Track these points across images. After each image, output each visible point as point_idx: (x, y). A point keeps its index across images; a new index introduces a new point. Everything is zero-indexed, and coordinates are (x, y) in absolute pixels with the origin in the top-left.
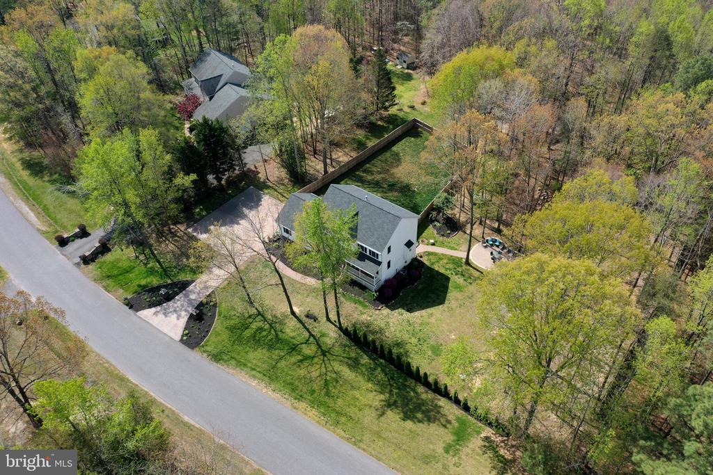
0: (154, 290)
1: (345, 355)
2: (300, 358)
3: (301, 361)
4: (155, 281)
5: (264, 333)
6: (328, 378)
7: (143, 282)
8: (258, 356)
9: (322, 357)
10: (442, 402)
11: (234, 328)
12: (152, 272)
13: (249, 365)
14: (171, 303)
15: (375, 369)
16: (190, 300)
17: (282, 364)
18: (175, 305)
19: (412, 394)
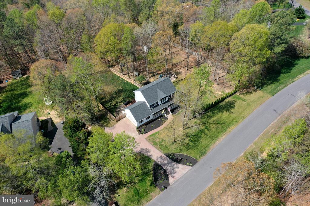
0: (156, 178)
1: (206, 118)
2: (206, 130)
3: (208, 129)
5: (192, 139)
6: (217, 123)
8: (204, 141)
9: (206, 124)
10: (227, 100)
11: (188, 148)
12: (142, 180)
13: (208, 144)
14: (168, 171)
15: (212, 112)
16: (167, 163)
17: (209, 134)
18: (170, 169)
19: (223, 106)
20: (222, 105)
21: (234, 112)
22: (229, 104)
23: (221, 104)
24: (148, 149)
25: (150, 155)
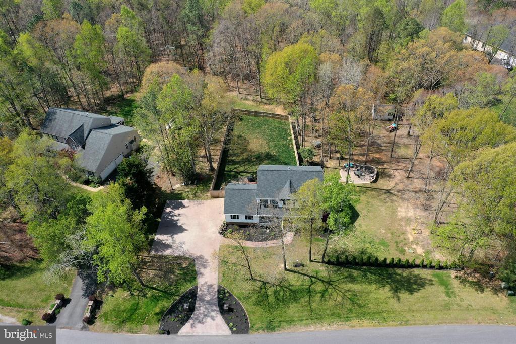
0: (172, 310)
1: (342, 277)
2: (320, 295)
3: (323, 296)
4: (167, 304)
5: (281, 293)
6: (349, 297)
7: (157, 310)
8: (293, 309)
9: (330, 286)
10: (416, 271)
11: (260, 302)
12: (155, 299)
13: (296, 319)
14: (196, 312)
15: (366, 275)
16: (208, 302)
17: (314, 305)
18: (202, 312)
19: (398, 277)
20: (396, 274)
21: (401, 300)
22: (412, 281)
23: (399, 271)
24: (208, 263)
25: (201, 274)
